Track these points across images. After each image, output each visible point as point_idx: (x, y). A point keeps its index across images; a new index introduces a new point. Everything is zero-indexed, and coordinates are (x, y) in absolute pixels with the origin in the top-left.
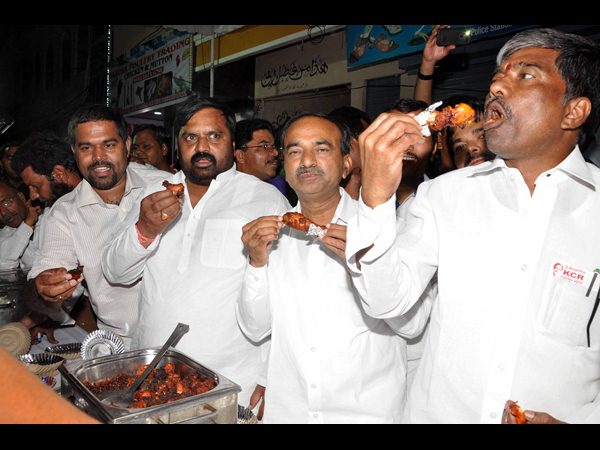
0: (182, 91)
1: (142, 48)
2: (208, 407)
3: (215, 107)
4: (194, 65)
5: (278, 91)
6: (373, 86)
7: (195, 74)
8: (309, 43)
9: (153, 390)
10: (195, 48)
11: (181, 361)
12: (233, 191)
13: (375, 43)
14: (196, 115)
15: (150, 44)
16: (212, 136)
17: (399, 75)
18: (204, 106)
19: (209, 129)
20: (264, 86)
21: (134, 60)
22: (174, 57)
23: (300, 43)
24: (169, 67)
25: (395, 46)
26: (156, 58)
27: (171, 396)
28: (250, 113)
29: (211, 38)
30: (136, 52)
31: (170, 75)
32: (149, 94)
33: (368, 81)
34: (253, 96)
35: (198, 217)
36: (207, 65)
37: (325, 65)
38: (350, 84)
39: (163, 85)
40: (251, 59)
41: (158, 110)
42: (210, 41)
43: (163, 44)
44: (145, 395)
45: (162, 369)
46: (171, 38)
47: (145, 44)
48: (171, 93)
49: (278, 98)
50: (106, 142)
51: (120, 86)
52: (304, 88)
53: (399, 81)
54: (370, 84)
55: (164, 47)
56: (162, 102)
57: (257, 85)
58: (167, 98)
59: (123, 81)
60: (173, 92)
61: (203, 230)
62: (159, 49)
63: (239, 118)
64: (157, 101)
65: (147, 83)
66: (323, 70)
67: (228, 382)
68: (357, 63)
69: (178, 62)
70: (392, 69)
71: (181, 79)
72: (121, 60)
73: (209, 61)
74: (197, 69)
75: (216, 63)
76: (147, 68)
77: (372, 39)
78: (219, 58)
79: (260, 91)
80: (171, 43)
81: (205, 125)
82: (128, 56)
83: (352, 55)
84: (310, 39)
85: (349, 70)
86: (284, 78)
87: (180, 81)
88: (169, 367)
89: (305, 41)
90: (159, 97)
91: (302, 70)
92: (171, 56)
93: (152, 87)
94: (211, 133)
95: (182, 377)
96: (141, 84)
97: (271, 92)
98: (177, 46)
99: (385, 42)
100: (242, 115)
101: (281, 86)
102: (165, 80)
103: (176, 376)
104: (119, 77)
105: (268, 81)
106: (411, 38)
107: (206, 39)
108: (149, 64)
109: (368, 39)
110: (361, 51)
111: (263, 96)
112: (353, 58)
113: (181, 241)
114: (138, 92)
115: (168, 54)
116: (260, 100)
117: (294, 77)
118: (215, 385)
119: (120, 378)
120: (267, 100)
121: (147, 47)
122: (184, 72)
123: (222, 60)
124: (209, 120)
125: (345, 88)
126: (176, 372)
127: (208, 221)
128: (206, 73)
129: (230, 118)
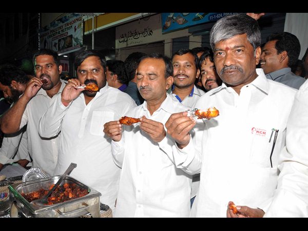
0: (77, 44)
1: (56, 22)
2: (84, 204)
3: (95, 55)
4: (84, 32)
5: (127, 44)
6: (175, 42)
7: (84, 36)
8: (142, 20)
9: (57, 196)
10: (84, 22)
11: (73, 182)
12: (107, 96)
13: (176, 20)
14: (85, 60)
15: (61, 20)
16: (94, 71)
17: (189, 36)
18: (89, 55)
19: (92, 67)
20: (120, 42)
21: (52, 28)
22: (73, 27)
23: (138, 20)
24: (71, 32)
25: (186, 21)
26: (64, 28)
27: (66, 199)
28: (114, 56)
29: (92, 17)
30: (53, 24)
31: (71, 36)
32: (61, 46)
33: (173, 39)
34: (115, 47)
35: (89, 109)
36: (90, 32)
37: (151, 31)
38: (164, 41)
39: (68, 42)
40: (114, 28)
41: (65, 55)
42: (92, 19)
43: (67, 20)
44: (53, 199)
45: (63, 186)
46: (71, 17)
47: (58, 20)
48: (72, 46)
49: (127, 48)
50: (47, 64)
51: (45, 42)
52: (141, 43)
53: (189, 39)
54: (174, 41)
55: (68, 22)
56: (67, 51)
57: (117, 41)
58: (70, 48)
59: (47, 40)
60: (73, 45)
61: (91, 116)
62: (66, 23)
63: (107, 59)
64: (65, 50)
65: (59, 41)
66: (150, 34)
67: (95, 192)
68: (167, 30)
69: (75, 30)
70: (185, 33)
71: (77, 39)
72: (46, 29)
73: (91, 29)
74: (85, 33)
75: (95, 30)
76: (59, 33)
77: (175, 18)
78: (97, 27)
79: (118, 45)
80: (71, 20)
81: (90, 65)
82: (49, 26)
83: (164, 26)
84: (143, 18)
85: (163, 34)
86: (130, 38)
87: (77, 40)
88: (66, 185)
89: (141, 19)
90: (66, 48)
91: (139, 34)
92: (71, 27)
93: (62, 43)
94: (93, 69)
95: (72, 190)
96: (57, 41)
97: (124, 45)
98: (74, 22)
99: (181, 19)
100: (109, 57)
101: (129, 42)
102: (69, 39)
103: (69, 189)
104: (45, 37)
105: (122, 39)
106: (194, 18)
107: (89, 18)
108: (60, 30)
109: (172, 18)
110: (169, 24)
111: (120, 47)
112: (165, 28)
113: (80, 121)
114: (55, 46)
115: (70, 26)
116: (118, 50)
117: (136, 37)
118: (89, 193)
119: (41, 191)
120: (122, 49)
121: (59, 22)
122: (79, 35)
123: (98, 29)
124: (92, 63)
125: (161, 43)
126: (70, 188)
127: (94, 112)
128: (90, 35)
129: (103, 60)
